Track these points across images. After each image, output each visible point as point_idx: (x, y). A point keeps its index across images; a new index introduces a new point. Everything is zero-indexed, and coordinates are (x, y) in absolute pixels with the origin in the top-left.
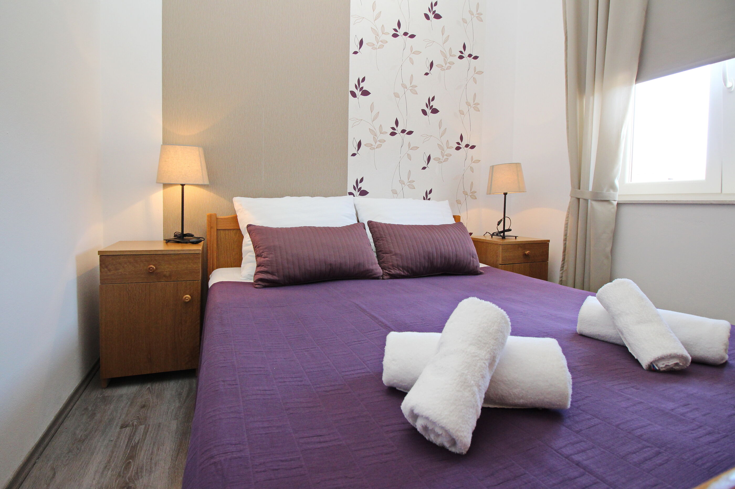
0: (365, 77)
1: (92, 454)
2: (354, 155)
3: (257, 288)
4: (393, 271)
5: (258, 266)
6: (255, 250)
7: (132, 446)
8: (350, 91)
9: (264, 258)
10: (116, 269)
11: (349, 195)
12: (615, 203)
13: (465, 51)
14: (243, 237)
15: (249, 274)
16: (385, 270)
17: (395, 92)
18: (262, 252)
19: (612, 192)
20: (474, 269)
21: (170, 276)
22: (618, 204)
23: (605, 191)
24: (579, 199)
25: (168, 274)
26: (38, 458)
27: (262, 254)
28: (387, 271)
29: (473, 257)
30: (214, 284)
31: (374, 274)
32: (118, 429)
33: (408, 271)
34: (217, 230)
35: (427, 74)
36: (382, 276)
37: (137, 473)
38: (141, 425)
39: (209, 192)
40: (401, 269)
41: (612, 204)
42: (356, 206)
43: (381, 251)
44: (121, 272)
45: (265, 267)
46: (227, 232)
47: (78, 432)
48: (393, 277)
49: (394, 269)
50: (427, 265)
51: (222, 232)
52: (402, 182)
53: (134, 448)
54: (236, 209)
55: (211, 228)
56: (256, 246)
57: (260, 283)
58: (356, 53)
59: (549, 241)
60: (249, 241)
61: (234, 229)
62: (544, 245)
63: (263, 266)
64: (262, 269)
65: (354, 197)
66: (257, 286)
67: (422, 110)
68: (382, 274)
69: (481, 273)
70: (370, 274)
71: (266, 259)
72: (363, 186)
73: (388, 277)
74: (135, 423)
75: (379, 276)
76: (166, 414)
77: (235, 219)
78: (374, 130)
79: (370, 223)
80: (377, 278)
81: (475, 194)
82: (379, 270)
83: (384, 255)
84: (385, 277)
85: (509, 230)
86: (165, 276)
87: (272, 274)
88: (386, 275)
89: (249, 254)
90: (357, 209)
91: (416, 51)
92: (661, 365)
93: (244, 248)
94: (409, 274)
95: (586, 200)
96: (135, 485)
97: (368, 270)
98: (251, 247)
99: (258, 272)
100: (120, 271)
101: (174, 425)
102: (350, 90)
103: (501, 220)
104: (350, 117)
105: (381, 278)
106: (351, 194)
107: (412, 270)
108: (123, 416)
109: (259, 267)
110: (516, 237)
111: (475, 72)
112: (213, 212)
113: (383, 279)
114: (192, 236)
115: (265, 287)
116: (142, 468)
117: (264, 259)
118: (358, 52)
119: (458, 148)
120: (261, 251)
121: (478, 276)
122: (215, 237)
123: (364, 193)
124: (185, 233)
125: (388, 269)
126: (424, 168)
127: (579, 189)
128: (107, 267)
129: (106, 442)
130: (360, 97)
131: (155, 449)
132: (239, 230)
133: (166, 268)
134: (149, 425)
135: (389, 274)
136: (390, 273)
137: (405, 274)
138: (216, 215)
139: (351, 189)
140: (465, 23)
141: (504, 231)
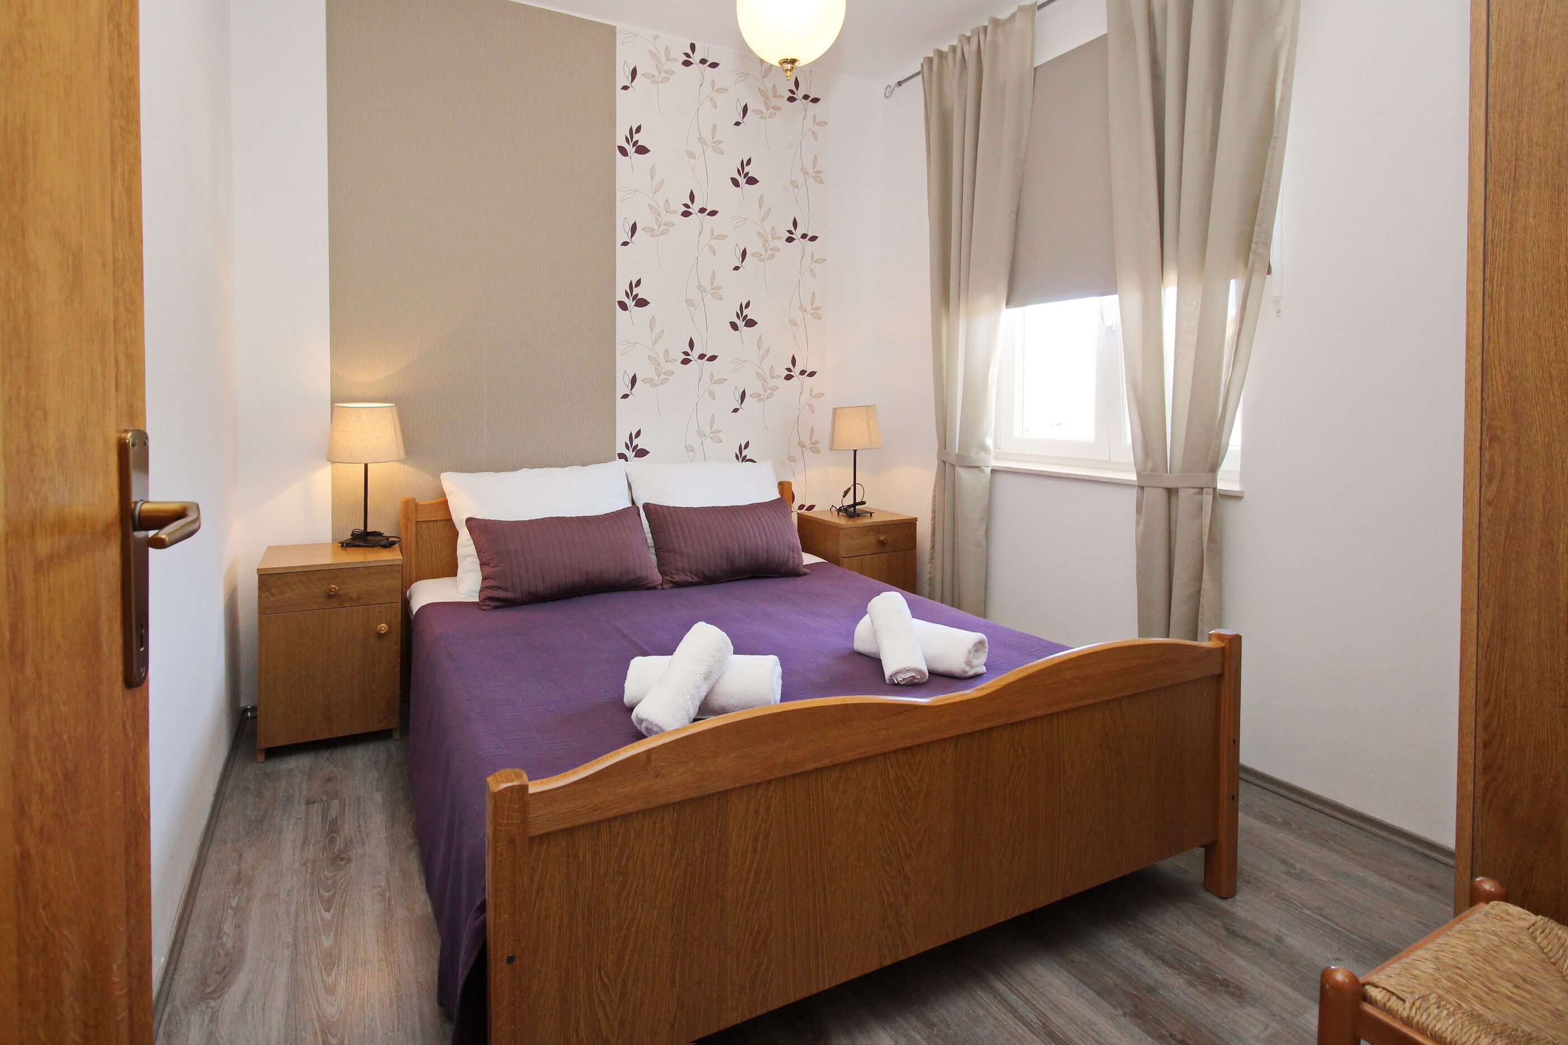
0: (640, 279)
1: (280, 833)
2: (625, 396)
3: (483, 610)
4: (675, 577)
5: (484, 579)
6: (478, 556)
7: (330, 821)
8: (618, 302)
9: (494, 567)
10: (283, 593)
11: (620, 458)
12: (988, 470)
13: (795, 230)
14: (456, 534)
15: (470, 590)
16: (666, 575)
17: (688, 298)
18: (490, 560)
19: (983, 454)
20: (795, 568)
21: (359, 598)
22: (992, 470)
23: (973, 454)
24: (945, 462)
25: (355, 595)
26: (211, 842)
27: (490, 562)
28: (668, 578)
29: (793, 551)
30: (423, 608)
31: (649, 583)
32: (303, 807)
33: (697, 576)
34: (417, 522)
35: (737, 268)
36: (661, 584)
37: (346, 845)
38: (333, 799)
39: (402, 465)
40: (688, 574)
41: (983, 471)
42: (628, 476)
43: (660, 549)
44: (289, 597)
45: (495, 580)
46: (431, 524)
47: (249, 813)
48: (678, 585)
49: (678, 574)
50: (725, 566)
51: (424, 525)
52: (701, 434)
53: (334, 823)
54: (446, 491)
55: (408, 520)
56: (481, 550)
57: (488, 602)
58: (625, 244)
59: (916, 519)
60: (468, 540)
61: (441, 520)
62: (909, 525)
63: (492, 578)
64: (492, 583)
65: (628, 461)
66: (484, 607)
67: (730, 323)
68: (661, 582)
69: (805, 574)
70: (643, 583)
71: (497, 568)
72: (640, 443)
73: (670, 585)
74: (324, 798)
75: (656, 585)
76: (363, 786)
77: (445, 504)
78: (656, 356)
79: (647, 506)
80: (654, 588)
81: (818, 446)
82: (658, 578)
83: (666, 554)
84: (665, 586)
85: (863, 503)
86: (351, 599)
87: (506, 589)
88: (667, 583)
89: (469, 559)
90: (630, 481)
91: (720, 235)
92: (900, 678)
93: (461, 551)
94: (699, 579)
95: (953, 466)
96: (349, 856)
97: (640, 578)
98: (472, 549)
99: (487, 587)
100: (287, 595)
101: (378, 797)
102: (618, 300)
103: (850, 488)
104: (619, 338)
105: (660, 587)
106: (622, 456)
107: (703, 573)
108: (305, 792)
109: (486, 581)
110: (871, 514)
111: (812, 260)
112: (409, 495)
113: (663, 589)
114: (380, 534)
115: (496, 608)
116: (351, 841)
117: (493, 569)
118: (629, 243)
119: (788, 377)
120: (489, 558)
121: (799, 579)
122: (414, 533)
123: (641, 453)
124: (372, 531)
125: (669, 575)
126: (736, 410)
127: (945, 449)
128: (269, 590)
129: (292, 821)
130: (634, 310)
131: (362, 822)
132: (449, 520)
133: (352, 588)
134: (344, 799)
135: (671, 582)
136: (673, 580)
137: (693, 581)
138: (414, 499)
139: (621, 449)
140: (795, 187)
141: (855, 504)
